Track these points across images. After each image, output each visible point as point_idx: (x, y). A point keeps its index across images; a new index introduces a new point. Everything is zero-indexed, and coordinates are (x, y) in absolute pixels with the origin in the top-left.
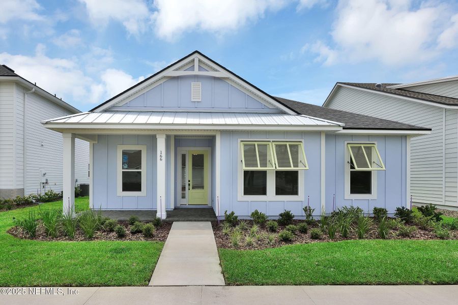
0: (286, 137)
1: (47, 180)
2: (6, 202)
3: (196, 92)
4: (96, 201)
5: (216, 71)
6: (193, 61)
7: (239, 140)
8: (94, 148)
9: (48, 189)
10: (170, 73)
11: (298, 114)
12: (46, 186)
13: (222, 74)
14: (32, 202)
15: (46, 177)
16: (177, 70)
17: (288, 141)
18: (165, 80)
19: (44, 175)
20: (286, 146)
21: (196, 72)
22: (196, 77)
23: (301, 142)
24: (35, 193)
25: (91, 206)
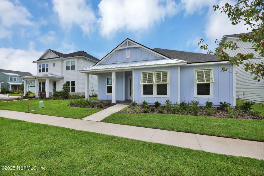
1: (93, 90)
3: (128, 54)
4: (100, 98)
5: (135, 45)
6: (126, 42)
8: (99, 78)
9: (93, 93)
10: (119, 48)
11: (170, 58)
12: (93, 92)
13: (138, 46)
15: (93, 89)
16: (121, 47)
18: (117, 51)
19: (92, 88)
21: (128, 46)
22: (128, 48)
25: (98, 99)
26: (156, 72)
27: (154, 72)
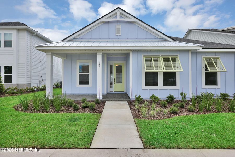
0: (169, 54)
2: (21, 90)
3: (118, 29)
5: (129, 18)
6: (117, 13)
7: (143, 55)
9: (43, 84)
10: (104, 20)
11: (175, 41)
13: (133, 20)
14: (34, 90)
16: (108, 18)
17: (170, 56)
18: (101, 24)
19: (41, 77)
20: (169, 58)
21: (118, 19)
22: (118, 22)
23: (177, 56)
24: (36, 86)
25: (63, 93)
26: (162, 56)
27: (160, 56)
